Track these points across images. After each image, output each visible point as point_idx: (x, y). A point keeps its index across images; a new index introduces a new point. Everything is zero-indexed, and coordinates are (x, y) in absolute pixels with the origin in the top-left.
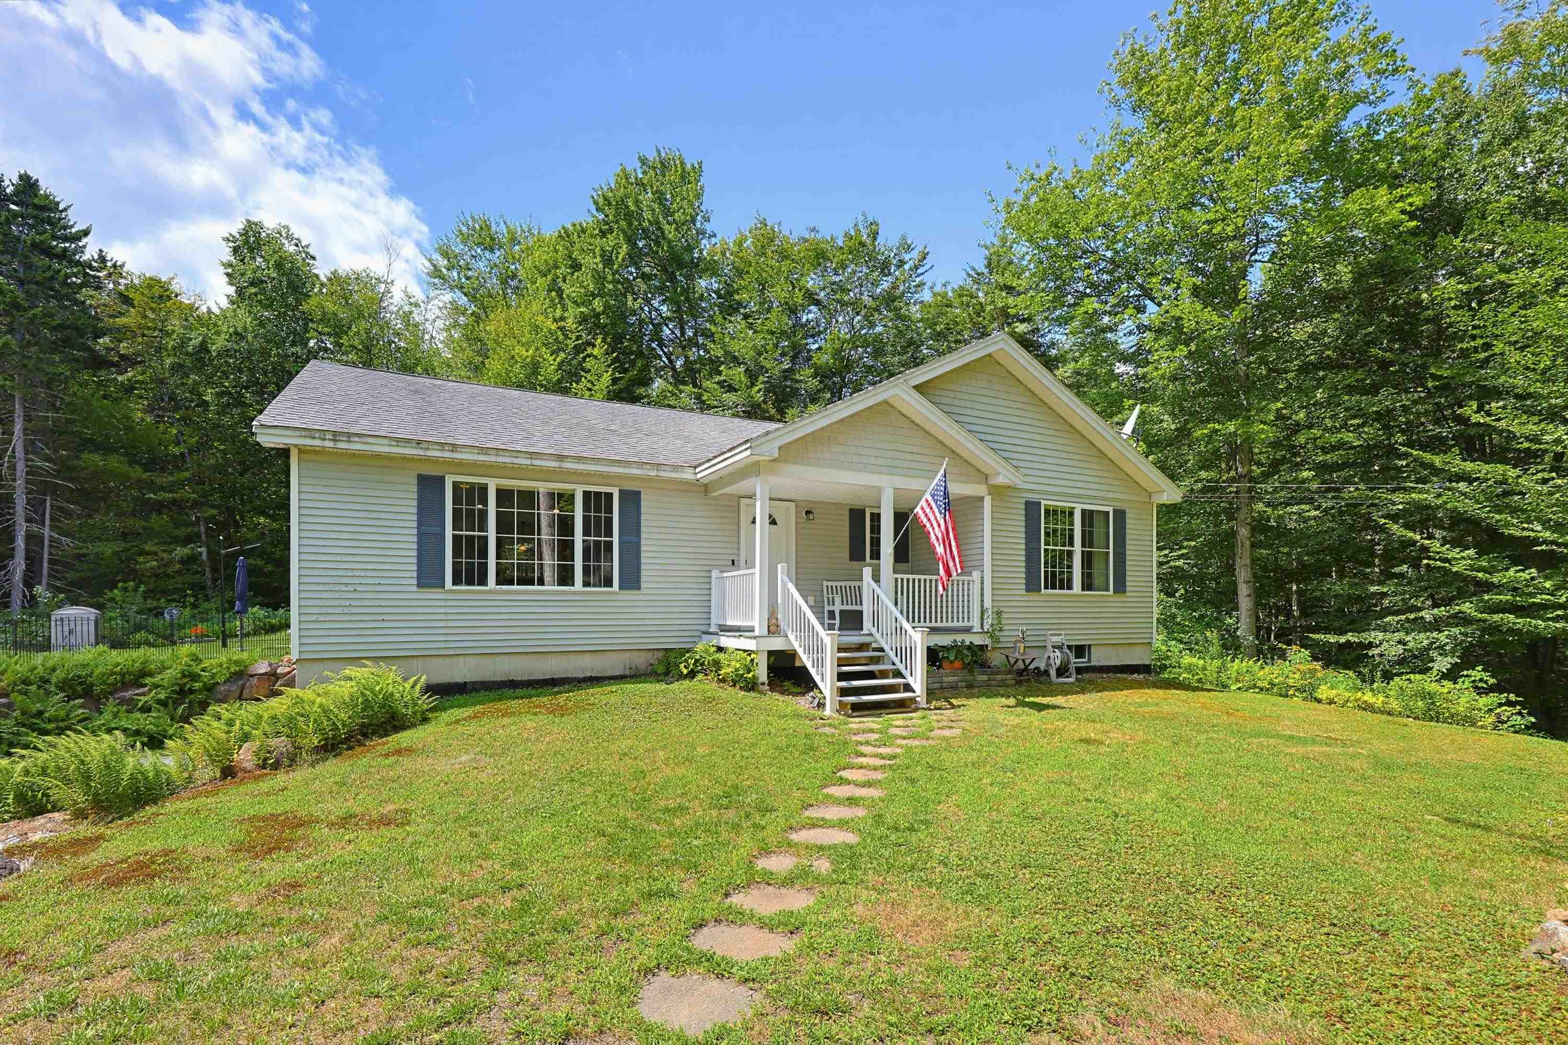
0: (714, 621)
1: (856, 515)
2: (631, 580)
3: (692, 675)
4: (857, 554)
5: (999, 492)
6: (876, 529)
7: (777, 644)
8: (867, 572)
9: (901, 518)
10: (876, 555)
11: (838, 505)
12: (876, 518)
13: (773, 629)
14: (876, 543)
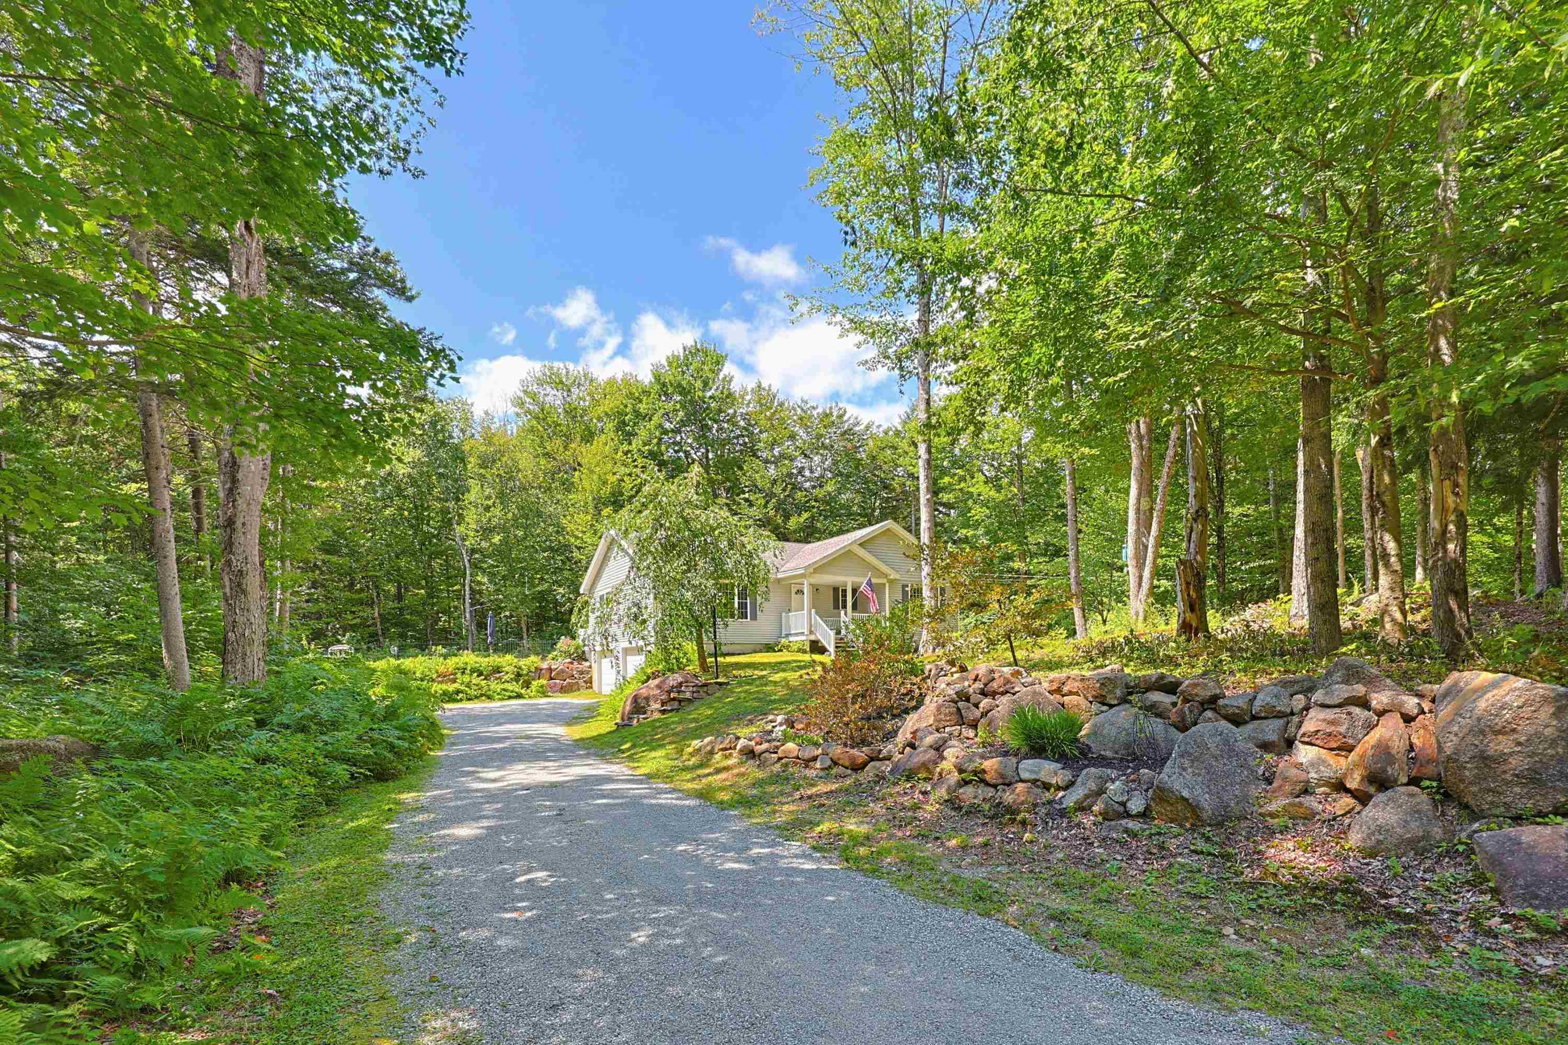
0: (784, 633)
1: (836, 590)
2: (754, 617)
3: (780, 650)
4: (836, 607)
5: (891, 582)
6: (845, 596)
7: (813, 638)
8: (842, 612)
9: (854, 591)
10: (845, 607)
11: (828, 586)
12: (844, 591)
13: (811, 632)
14: (845, 602)
